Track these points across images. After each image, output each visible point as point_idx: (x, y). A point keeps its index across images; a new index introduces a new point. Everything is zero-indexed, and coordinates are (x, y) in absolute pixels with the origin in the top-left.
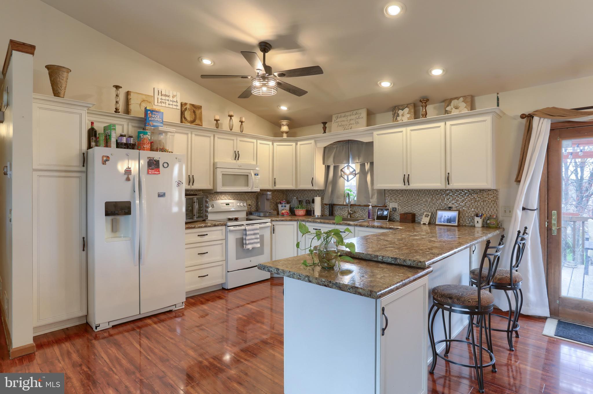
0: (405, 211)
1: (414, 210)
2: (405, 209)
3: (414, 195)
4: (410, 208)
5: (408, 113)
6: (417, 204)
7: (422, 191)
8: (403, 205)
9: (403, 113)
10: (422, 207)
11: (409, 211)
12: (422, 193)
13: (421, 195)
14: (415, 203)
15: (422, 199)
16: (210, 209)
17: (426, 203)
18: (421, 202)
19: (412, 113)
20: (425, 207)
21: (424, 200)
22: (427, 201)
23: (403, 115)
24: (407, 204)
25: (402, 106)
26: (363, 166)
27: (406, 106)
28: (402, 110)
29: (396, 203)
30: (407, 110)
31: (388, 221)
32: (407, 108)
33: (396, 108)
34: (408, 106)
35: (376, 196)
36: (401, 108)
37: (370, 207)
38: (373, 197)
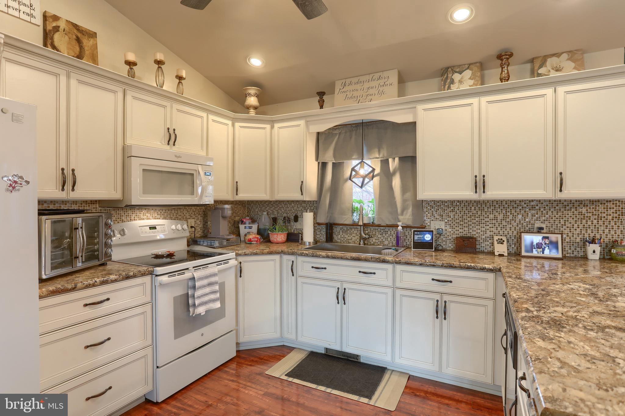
0: (458, 234)
1: (474, 233)
2: (458, 230)
3: (473, 208)
4: (466, 229)
5: (470, 79)
6: (479, 223)
7: (488, 202)
8: (454, 225)
9: (462, 78)
10: (487, 227)
11: (464, 234)
12: (488, 205)
13: (486, 210)
14: (474, 221)
15: (488, 216)
16: (116, 239)
17: (494, 222)
18: (487, 220)
19: (477, 78)
20: (493, 227)
21: (491, 216)
22: (496, 218)
23: (461, 82)
24: (461, 223)
25: (459, 66)
26: (385, 163)
27: (467, 66)
28: (460, 73)
29: (441, 222)
30: (468, 73)
31: (434, 250)
32: (468, 70)
33: (450, 69)
34: (471, 66)
35: (410, 210)
36: (457, 70)
37: (400, 228)
38: (405, 213)
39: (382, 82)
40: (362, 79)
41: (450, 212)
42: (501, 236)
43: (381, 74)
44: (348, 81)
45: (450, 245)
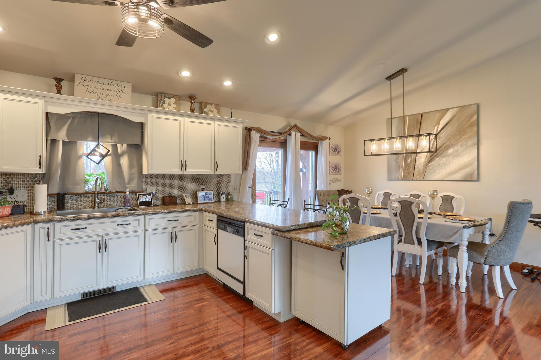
0: (164, 195)
1: (172, 193)
2: (164, 192)
3: (171, 179)
4: (168, 191)
5: (174, 103)
6: (175, 188)
7: (179, 175)
8: (161, 189)
9: (169, 102)
10: (179, 190)
11: (167, 195)
12: (179, 177)
13: (178, 180)
14: (172, 187)
15: (179, 183)
17: (182, 186)
18: (179, 185)
19: (178, 104)
20: (182, 190)
21: (181, 183)
22: (183, 184)
23: (169, 104)
24: (165, 188)
25: (168, 94)
26: (115, 147)
27: (172, 96)
28: (169, 98)
29: (153, 188)
30: (173, 100)
31: (153, 206)
32: (173, 99)
33: (163, 94)
34: (175, 97)
35: (135, 181)
36: (167, 96)
37: (128, 193)
38: (131, 182)
39: (120, 88)
40: (102, 80)
41: (159, 181)
42: (186, 194)
43: (119, 82)
44: (88, 78)
45: (159, 202)
